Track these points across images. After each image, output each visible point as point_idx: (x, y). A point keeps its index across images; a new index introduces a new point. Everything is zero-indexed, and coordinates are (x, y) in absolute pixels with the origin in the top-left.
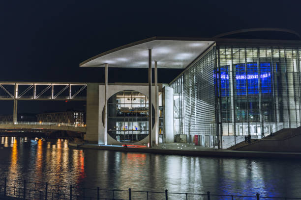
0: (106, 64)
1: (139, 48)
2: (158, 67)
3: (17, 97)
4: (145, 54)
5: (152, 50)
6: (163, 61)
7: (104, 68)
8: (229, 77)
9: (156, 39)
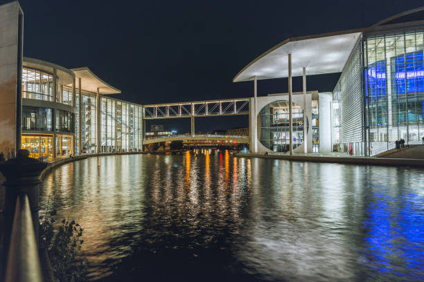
0: (254, 77)
1: (276, 54)
2: (307, 74)
3: (193, 114)
4: (285, 60)
5: (292, 55)
6: (312, 66)
7: (253, 81)
8: (386, 76)
9: (291, 41)
